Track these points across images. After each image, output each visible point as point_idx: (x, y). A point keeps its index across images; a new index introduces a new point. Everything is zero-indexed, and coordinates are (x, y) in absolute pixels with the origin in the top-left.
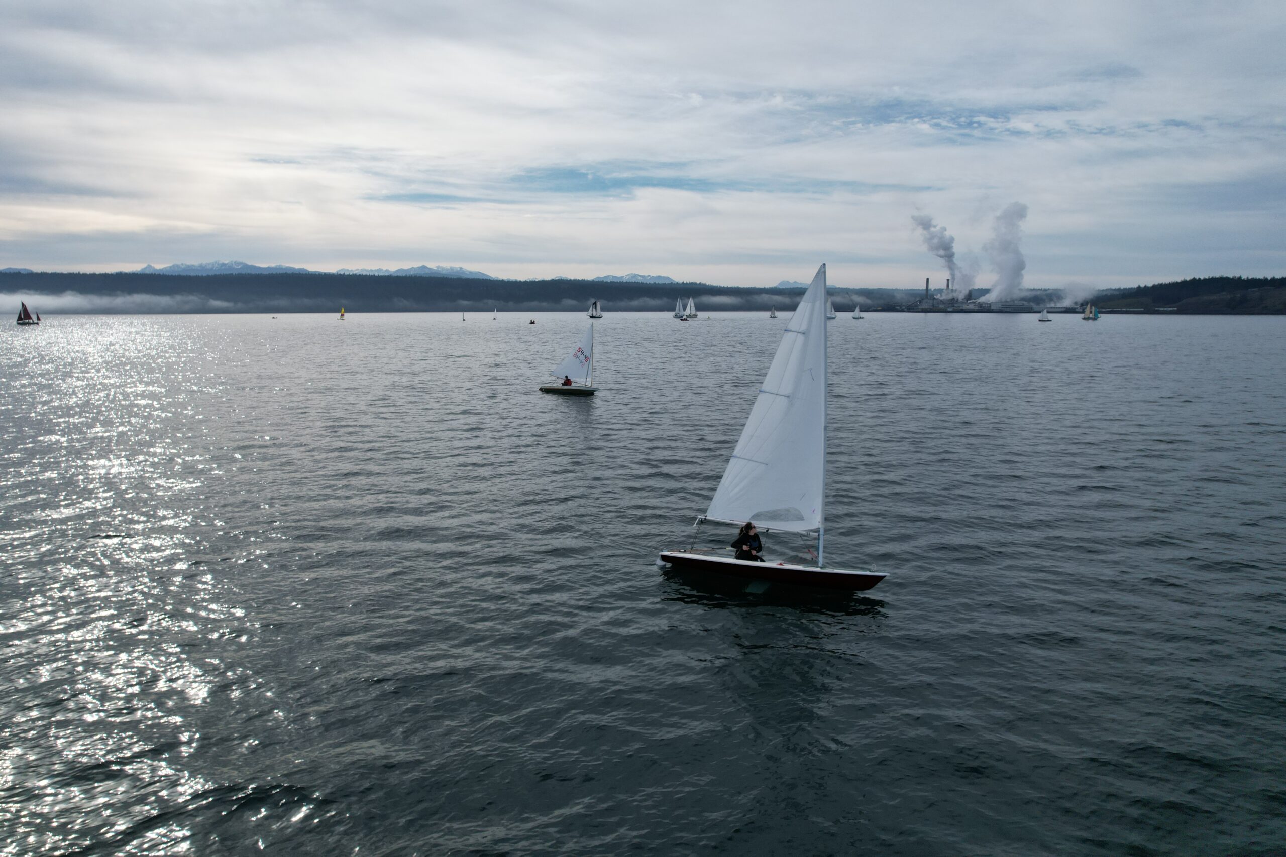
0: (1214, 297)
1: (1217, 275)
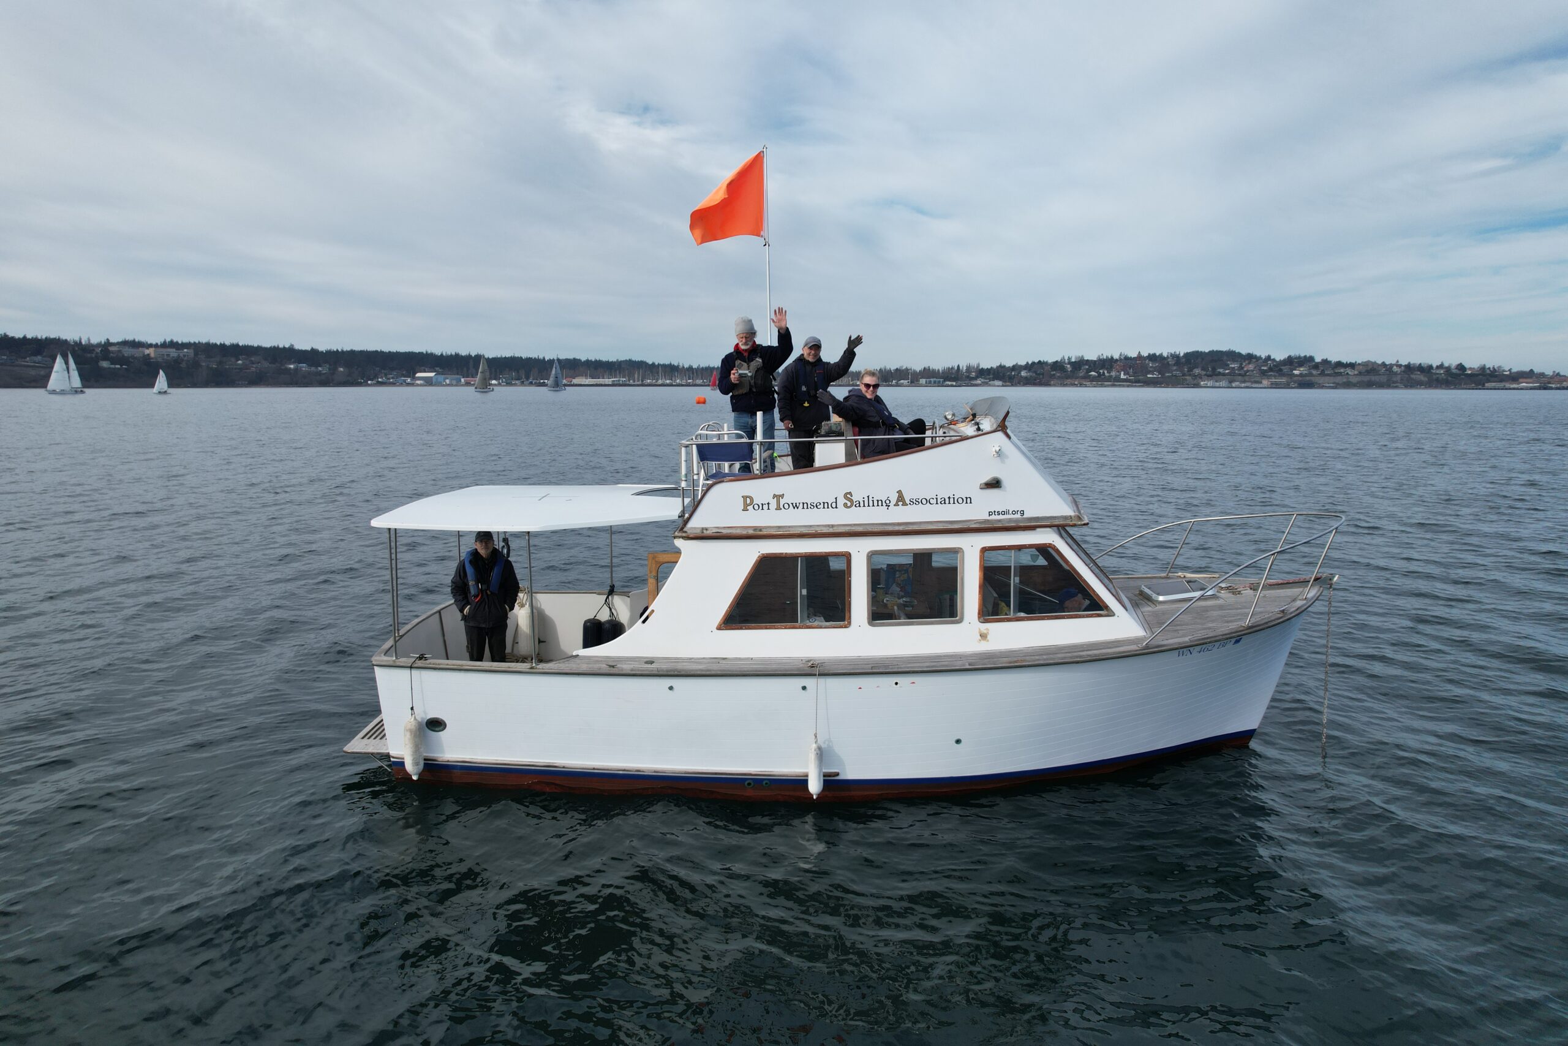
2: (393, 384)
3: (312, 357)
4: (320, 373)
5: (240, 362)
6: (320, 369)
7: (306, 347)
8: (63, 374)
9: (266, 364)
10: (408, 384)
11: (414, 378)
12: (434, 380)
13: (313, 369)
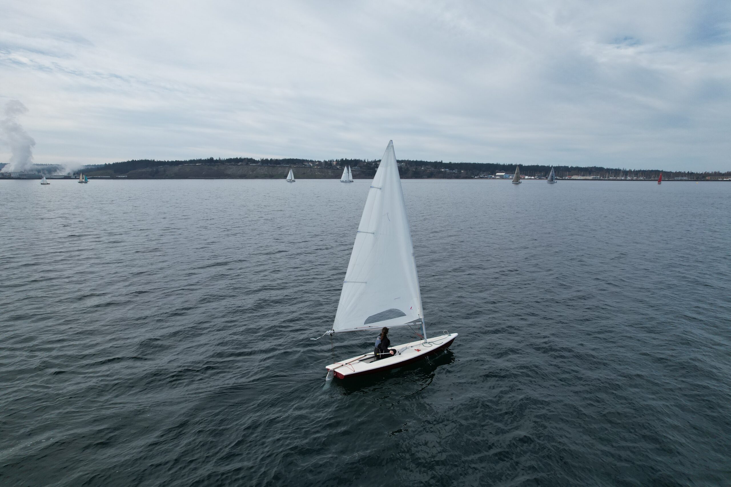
0: (144, 170)
1: (144, 159)
2: (487, 178)
3: (450, 166)
4: (454, 173)
5: (423, 168)
6: (454, 171)
7: (448, 162)
8: (347, 173)
9: (433, 169)
10: (493, 178)
11: (495, 175)
12: (504, 176)
13: (451, 171)
